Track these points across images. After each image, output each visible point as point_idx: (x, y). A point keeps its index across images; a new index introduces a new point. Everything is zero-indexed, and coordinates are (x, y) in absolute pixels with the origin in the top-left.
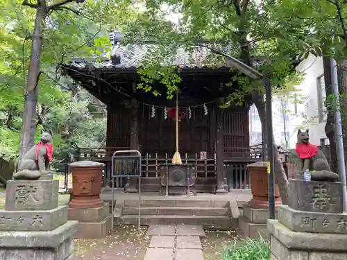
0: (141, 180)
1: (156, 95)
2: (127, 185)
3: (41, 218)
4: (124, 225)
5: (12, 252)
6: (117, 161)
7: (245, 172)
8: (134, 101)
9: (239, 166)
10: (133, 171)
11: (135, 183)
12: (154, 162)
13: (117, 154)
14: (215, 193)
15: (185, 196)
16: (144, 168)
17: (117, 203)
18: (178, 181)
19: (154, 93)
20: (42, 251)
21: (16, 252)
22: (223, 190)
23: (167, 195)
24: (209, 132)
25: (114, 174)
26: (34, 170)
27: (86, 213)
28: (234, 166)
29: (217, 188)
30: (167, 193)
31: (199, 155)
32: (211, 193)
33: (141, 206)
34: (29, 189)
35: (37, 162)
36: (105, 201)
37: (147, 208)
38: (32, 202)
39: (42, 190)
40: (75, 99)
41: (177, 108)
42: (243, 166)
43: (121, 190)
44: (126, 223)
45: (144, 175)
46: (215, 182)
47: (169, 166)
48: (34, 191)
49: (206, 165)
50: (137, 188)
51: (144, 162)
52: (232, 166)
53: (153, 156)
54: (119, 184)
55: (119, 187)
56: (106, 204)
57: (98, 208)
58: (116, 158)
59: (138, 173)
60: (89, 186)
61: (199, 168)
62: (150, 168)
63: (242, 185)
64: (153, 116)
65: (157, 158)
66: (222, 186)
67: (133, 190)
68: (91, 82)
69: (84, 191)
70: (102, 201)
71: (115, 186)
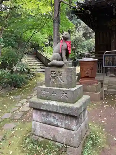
3: (66, 94)
4: (109, 94)
5: (50, 114)
13: (106, 53)
20: (69, 117)
21: (53, 115)
25: (105, 66)
26: (60, 60)
27: (89, 87)
34: (57, 73)
35: (61, 55)
38: (60, 82)
39: (66, 74)
44: (111, 93)
48: (61, 75)
55: (105, 73)
56: (99, 82)
57: (95, 85)
60: (90, 72)
67: (112, 75)
68: (88, 12)
69: (87, 75)
70: (97, 81)
71: (101, 73)
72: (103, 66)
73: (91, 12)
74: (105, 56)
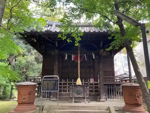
0: (59, 94)
1: (69, 41)
2: (52, 96)
6: (45, 82)
7: (114, 90)
8: (56, 51)
9: (110, 87)
10: (54, 88)
11: (55, 95)
12: (66, 84)
14: (99, 101)
15: (84, 103)
16: (60, 87)
17: (45, 107)
18: (79, 94)
19: (68, 40)
22: (104, 100)
23: (73, 103)
24: (94, 69)
28: (108, 87)
29: (100, 99)
30: (73, 101)
31: (90, 80)
32: (97, 101)
33: (59, 109)
36: (37, 106)
37: (62, 110)
40: (29, 54)
41: (79, 55)
42: (113, 87)
43: (48, 99)
45: (60, 91)
46: (99, 95)
47: (74, 86)
49: (94, 86)
50: (57, 98)
51: (60, 84)
52: (107, 86)
53: (66, 81)
54: (47, 96)
55: (47, 97)
56: (38, 108)
58: (45, 80)
59: (57, 90)
61: (90, 88)
62: (64, 87)
63: (112, 97)
64: (66, 59)
65: (68, 82)
66: (103, 97)
67: (55, 99)
68: (34, 40)
69: (24, 101)
70: (35, 107)
71: (45, 97)
72: (42, 91)
73: (36, 40)
74: (43, 80)
